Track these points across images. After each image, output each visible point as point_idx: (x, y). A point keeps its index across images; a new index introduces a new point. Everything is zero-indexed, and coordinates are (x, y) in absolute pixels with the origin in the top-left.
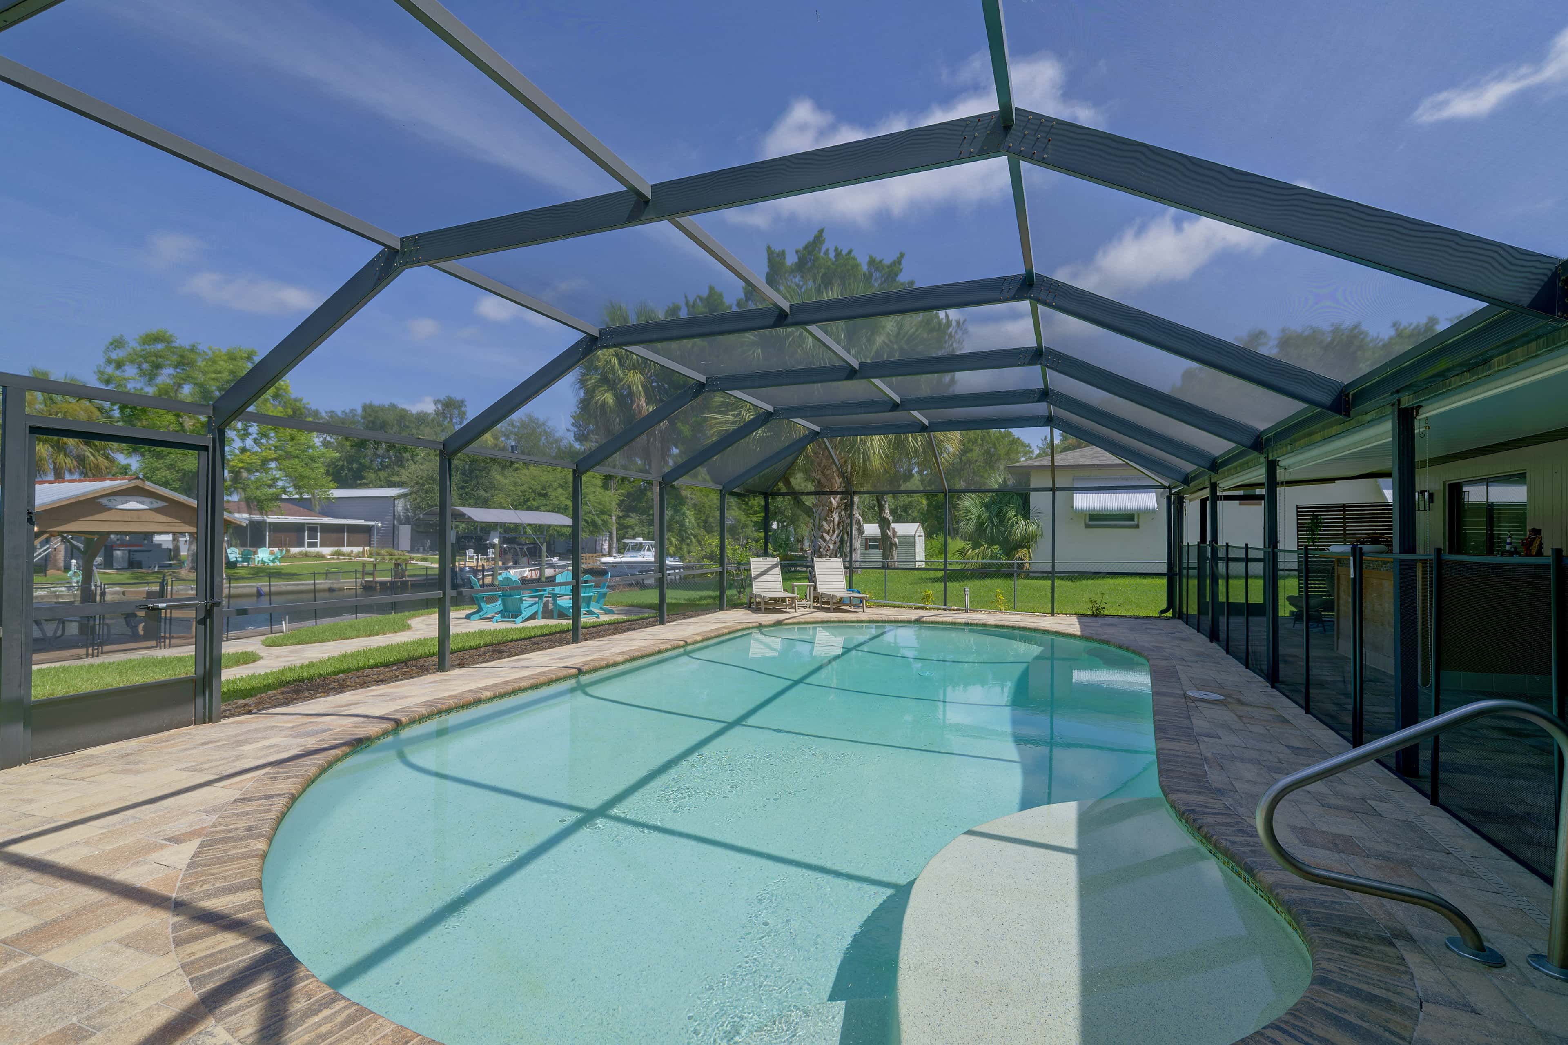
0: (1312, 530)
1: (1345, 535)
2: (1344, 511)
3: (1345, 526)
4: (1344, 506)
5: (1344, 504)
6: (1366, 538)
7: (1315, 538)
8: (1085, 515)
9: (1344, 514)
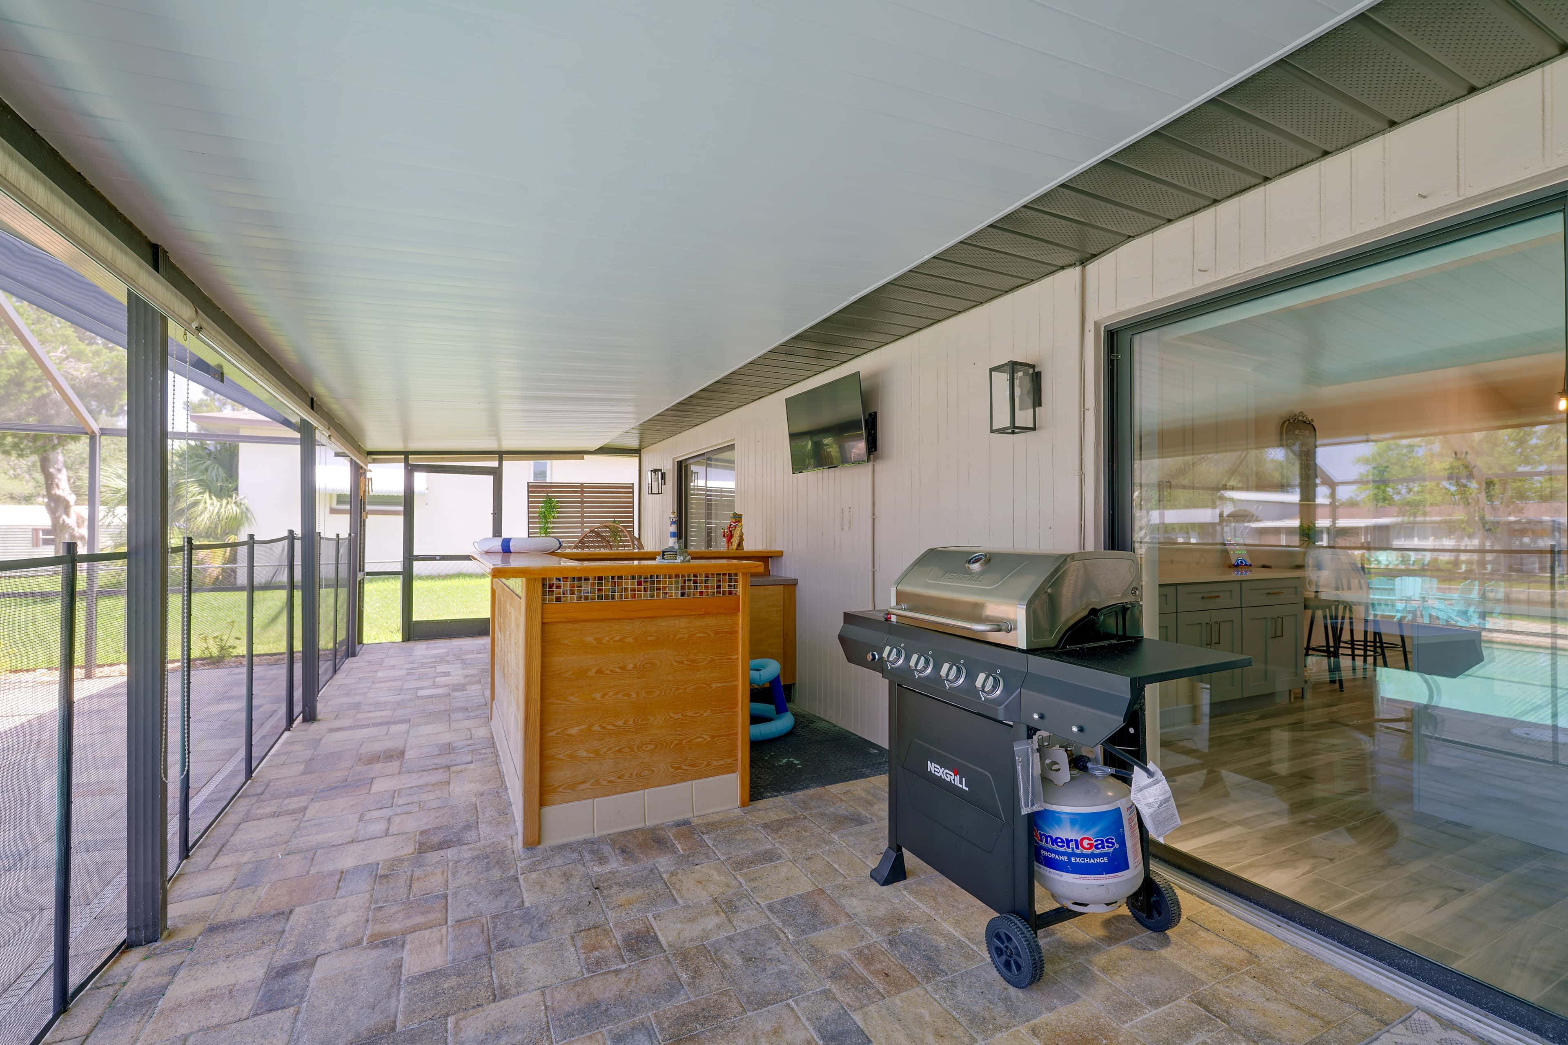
0: (545, 517)
1: (582, 524)
2: (582, 492)
3: (582, 513)
4: (582, 486)
5: (582, 484)
6: (601, 527)
7: (548, 528)
8: (331, 495)
9: (582, 497)
